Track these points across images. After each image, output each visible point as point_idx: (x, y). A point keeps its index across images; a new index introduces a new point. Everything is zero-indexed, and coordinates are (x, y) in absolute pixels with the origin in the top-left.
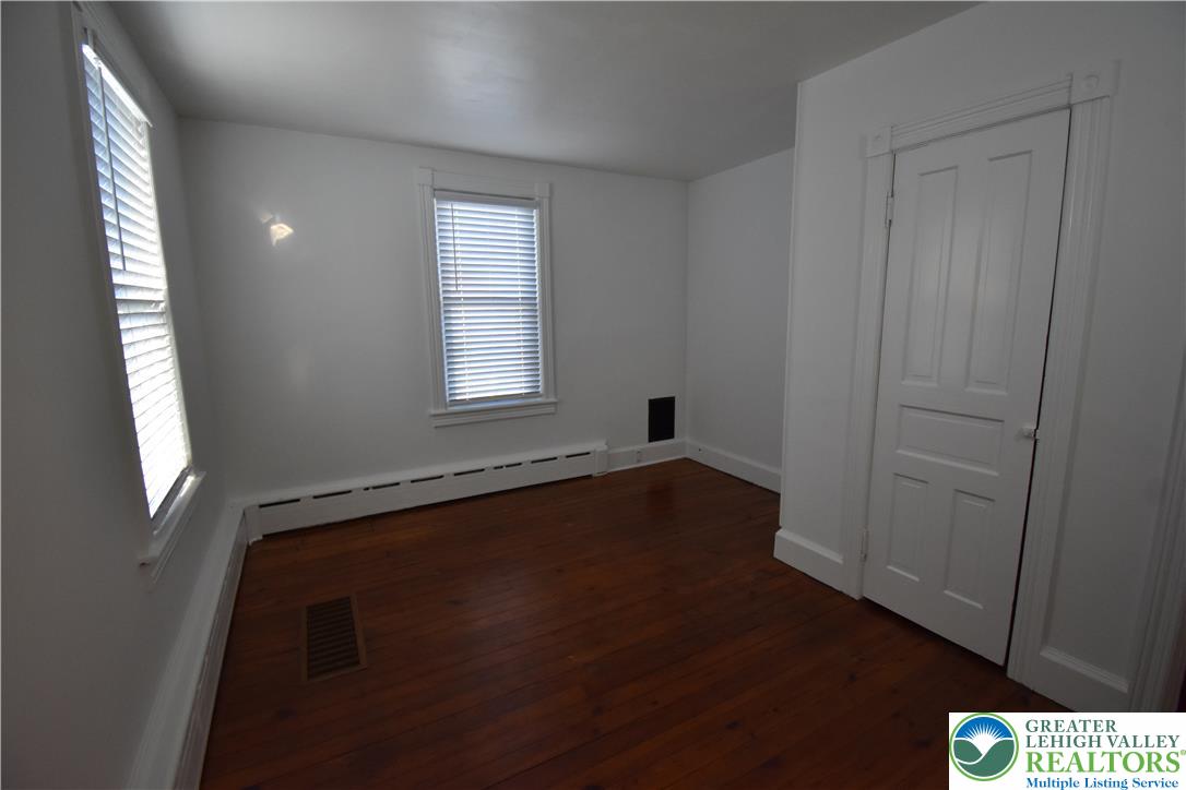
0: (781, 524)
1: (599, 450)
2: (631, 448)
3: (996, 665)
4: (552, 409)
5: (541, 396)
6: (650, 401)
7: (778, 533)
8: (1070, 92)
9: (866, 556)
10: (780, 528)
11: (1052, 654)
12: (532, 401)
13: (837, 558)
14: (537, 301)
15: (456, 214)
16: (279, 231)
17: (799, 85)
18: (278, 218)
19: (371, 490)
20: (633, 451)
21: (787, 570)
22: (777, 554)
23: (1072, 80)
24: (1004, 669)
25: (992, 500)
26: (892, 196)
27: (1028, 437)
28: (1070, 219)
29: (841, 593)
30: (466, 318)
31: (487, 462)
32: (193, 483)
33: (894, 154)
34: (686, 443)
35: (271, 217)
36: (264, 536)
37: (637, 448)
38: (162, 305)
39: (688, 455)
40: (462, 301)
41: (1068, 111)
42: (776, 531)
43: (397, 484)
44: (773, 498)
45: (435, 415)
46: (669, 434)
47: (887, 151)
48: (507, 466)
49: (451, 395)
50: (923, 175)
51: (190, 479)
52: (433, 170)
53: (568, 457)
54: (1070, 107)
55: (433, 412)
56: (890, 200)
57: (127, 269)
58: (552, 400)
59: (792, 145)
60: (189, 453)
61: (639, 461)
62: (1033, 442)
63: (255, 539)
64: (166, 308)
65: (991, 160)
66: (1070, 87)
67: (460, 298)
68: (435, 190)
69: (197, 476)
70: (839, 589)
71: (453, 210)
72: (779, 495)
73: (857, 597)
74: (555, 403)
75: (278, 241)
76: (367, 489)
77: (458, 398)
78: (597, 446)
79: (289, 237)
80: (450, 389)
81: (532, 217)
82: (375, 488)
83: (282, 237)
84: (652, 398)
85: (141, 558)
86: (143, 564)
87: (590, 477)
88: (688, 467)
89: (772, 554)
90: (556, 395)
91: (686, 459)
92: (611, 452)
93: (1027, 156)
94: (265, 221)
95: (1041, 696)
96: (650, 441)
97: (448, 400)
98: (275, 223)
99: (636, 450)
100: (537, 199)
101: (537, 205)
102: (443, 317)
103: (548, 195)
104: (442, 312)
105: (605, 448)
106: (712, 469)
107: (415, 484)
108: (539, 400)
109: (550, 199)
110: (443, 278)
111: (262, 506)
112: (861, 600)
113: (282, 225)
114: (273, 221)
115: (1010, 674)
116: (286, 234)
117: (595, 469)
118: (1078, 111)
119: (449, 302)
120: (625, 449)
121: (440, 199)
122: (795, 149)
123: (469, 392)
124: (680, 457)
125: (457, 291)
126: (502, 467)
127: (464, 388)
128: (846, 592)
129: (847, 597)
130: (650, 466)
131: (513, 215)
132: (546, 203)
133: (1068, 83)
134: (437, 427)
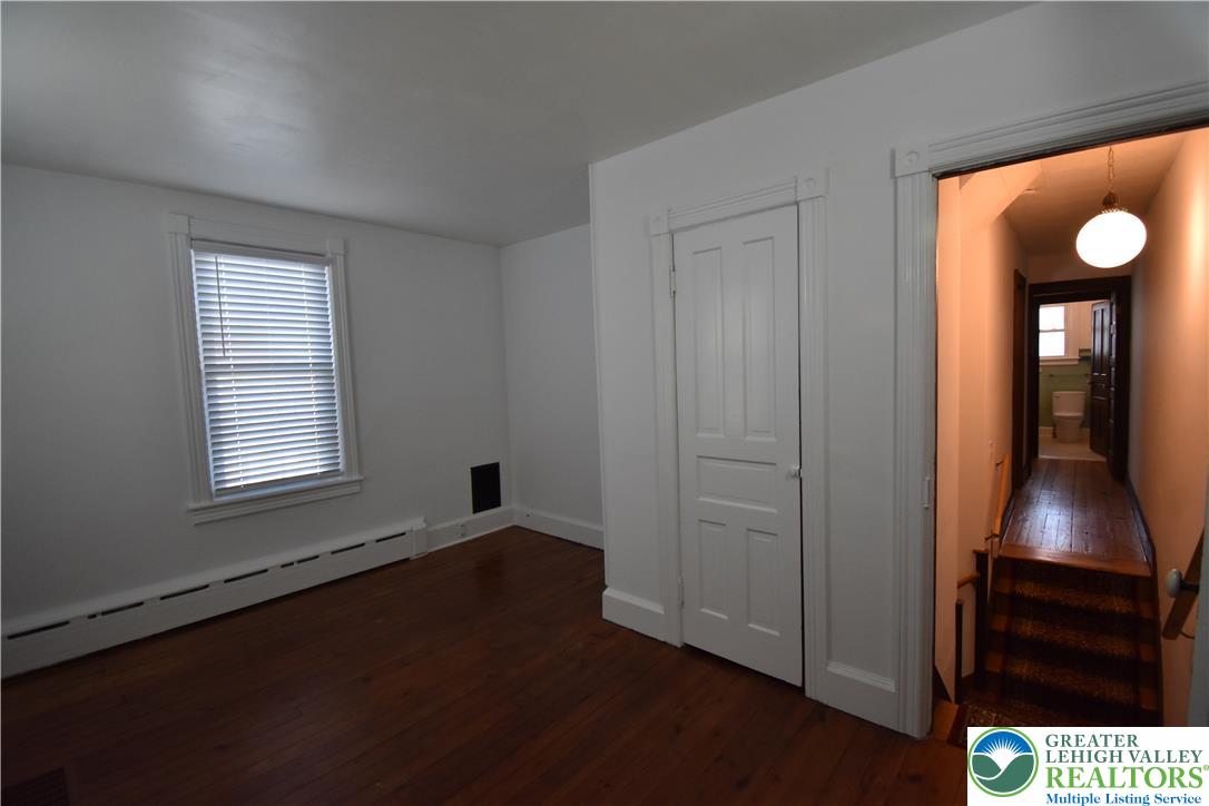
0: (607, 582)
1: (415, 529)
2: (454, 523)
3: (796, 687)
4: (356, 488)
5: (342, 474)
6: (472, 469)
7: (605, 593)
8: (796, 191)
9: (683, 603)
10: (606, 587)
11: (836, 668)
12: (330, 480)
13: (658, 609)
14: (333, 367)
17: (590, 166)
19: (99, 617)
20: (457, 525)
21: (616, 629)
22: (606, 614)
23: (796, 181)
24: (802, 690)
25: (776, 535)
26: (674, 270)
27: (794, 477)
29: (665, 643)
30: (238, 388)
33: (672, 234)
34: (513, 510)
37: (460, 521)
39: (516, 524)
40: (232, 369)
41: (796, 207)
42: (604, 589)
43: (140, 604)
44: (596, 556)
45: (195, 510)
46: (496, 503)
47: (666, 230)
48: (299, 562)
49: (218, 483)
50: (696, 253)
52: (189, 217)
53: (377, 541)
54: (797, 203)
55: (192, 505)
56: (673, 274)
58: (356, 477)
59: (588, 222)
61: (463, 536)
62: (798, 481)
65: (745, 243)
66: (796, 187)
67: (228, 366)
68: (192, 239)
70: (662, 640)
71: (217, 264)
72: (603, 551)
73: (680, 646)
74: (360, 481)
76: (94, 616)
77: (228, 485)
78: (416, 523)
80: (217, 475)
81: (324, 275)
82: (104, 613)
84: (475, 466)
87: (406, 561)
88: (517, 534)
89: (601, 615)
90: (361, 473)
91: (515, 528)
92: (429, 529)
93: (770, 241)
95: (834, 709)
96: (475, 511)
97: (214, 488)
99: (463, 524)
100: (329, 255)
101: (330, 262)
102: (205, 389)
103: (342, 252)
104: (204, 382)
105: (424, 525)
106: (542, 533)
107: (166, 600)
108: (340, 479)
109: (345, 256)
110: (205, 342)
112: (682, 647)
115: (808, 694)
117: (412, 550)
118: (802, 205)
119: (213, 370)
120: (446, 525)
121: (199, 250)
122: (591, 225)
123: (245, 478)
124: (509, 525)
125: (225, 358)
126: (292, 564)
127: (237, 472)
128: (669, 641)
129: (671, 646)
130: (476, 540)
131: (301, 272)
132: (340, 260)
133: (794, 184)
134: (196, 525)
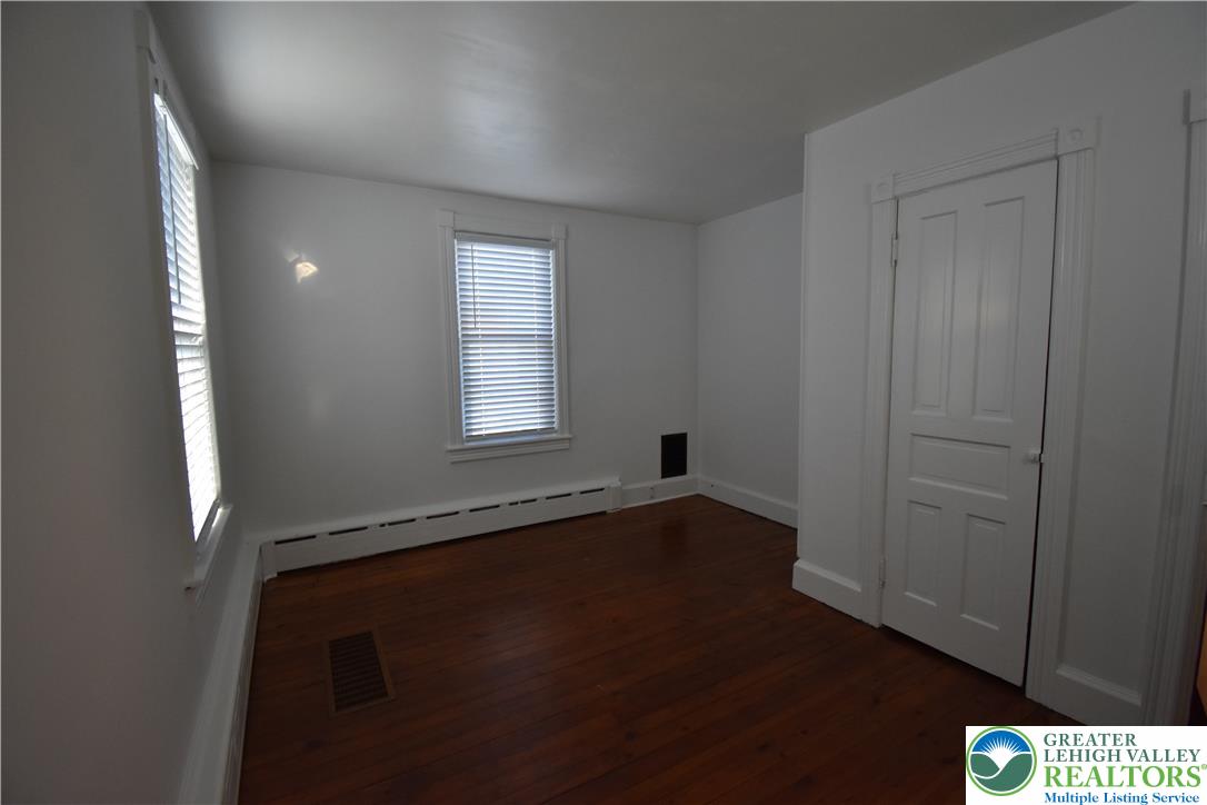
0: (799, 554)
1: (613, 486)
2: (644, 485)
3: (1015, 686)
4: (566, 445)
5: (556, 432)
6: (663, 437)
7: (796, 564)
8: (1056, 144)
9: (884, 583)
10: (797, 559)
11: (1068, 672)
12: (547, 436)
13: (855, 587)
14: (553, 338)
15: (475, 254)
16: (305, 270)
17: (806, 137)
18: (304, 257)
19: (387, 526)
20: (646, 487)
21: (806, 600)
22: (796, 585)
23: (1057, 134)
24: (1022, 690)
25: (1003, 523)
26: (897, 238)
27: (1033, 461)
28: (1061, 259)
29: (860, 621)
30: (484, 354)
31: (502, 498)
32: (222, 515)
33: (897, 199)
34: (698, 479)
35: (297, 256)
36: (279, 574)
37: (651, 484)
38: (201, 339)
39: (701, 493)
40: (480, 338)
41: (1056, 162)
42: (794, 562)
43: (413, 520)
44: (792, 532)
45: (451, 451)
46: (682, 470)
47: (890, 197)
48: (522, 502)
49: (468, 430)
50: (925, 218)
51: (220, 511)
52: (455, 213)
53: (582, 493)
54: (1057, 158)
55: (450, 447)
56: (895, 241)
57: (182, 304)
58: (567, 435)
59: (802, 191)
60: (219, 484)
61: (652, 498)
62: (1038, 466)
63: (270, 577)
64: (203, 342)
65: (987, 205)
66: (1056, 140)
67: (477, 335)
68: (456, 231)
69: (225, 508)
70: (858, 618)
71: (472, 251)
72: (796, 530)
73: (877, 626)
74: (569, 439)
75: (303, 279)
76: (383, 525)
77: (474, 434)
78: (611, 481)
79: (314, 276)
80: (467, 424)
81: (548, 257)
82: (390, 524)
83: (307, 275)
84: (665, 434)
85: (187, 582)
86: (189, 588)
87: (603, 513)
88: (703, 508)
89: (791, 586)
90: (570, 433)
91: (698, 495)
92: (624, 488)
93: (1020, 202)
94: (291, 260)
96: (663, 477)
97: (464, 436)
98: (301, 262)
99: (650, 487)
100: (553, 240)
101: (554, 246)
102: (461, 354)
103: (564, 237)
104: (460, 348)
105: (619, 484)
106: (724, 504)
107: (431, 520)
108: (554, 436)
109: (566, 240)
110: (462, 316)
111: (277, 543)
112: (880, 628)
113: (308, 264)
114: (298, 261)
115: (1028, 695)
116: (311, 272)
117: (607, 505)
118: (1065, 161)
119: (468, 339)
120: (638, 485)
121: (461, 240)
122: (804, 193)
123: (486, 429)
124: (692, 493)
125: (476, 329)
126: (517, 503)
127: (480, 423)
128: (865, 620)
129: (867, 625)
130: (662, 503)
131: (531, 256)
132: (561, 244)
133: (1054, 137)
134: (453, 463)
